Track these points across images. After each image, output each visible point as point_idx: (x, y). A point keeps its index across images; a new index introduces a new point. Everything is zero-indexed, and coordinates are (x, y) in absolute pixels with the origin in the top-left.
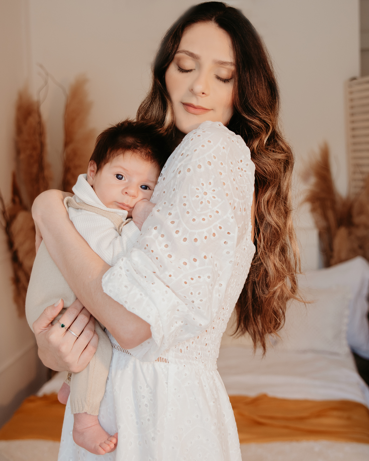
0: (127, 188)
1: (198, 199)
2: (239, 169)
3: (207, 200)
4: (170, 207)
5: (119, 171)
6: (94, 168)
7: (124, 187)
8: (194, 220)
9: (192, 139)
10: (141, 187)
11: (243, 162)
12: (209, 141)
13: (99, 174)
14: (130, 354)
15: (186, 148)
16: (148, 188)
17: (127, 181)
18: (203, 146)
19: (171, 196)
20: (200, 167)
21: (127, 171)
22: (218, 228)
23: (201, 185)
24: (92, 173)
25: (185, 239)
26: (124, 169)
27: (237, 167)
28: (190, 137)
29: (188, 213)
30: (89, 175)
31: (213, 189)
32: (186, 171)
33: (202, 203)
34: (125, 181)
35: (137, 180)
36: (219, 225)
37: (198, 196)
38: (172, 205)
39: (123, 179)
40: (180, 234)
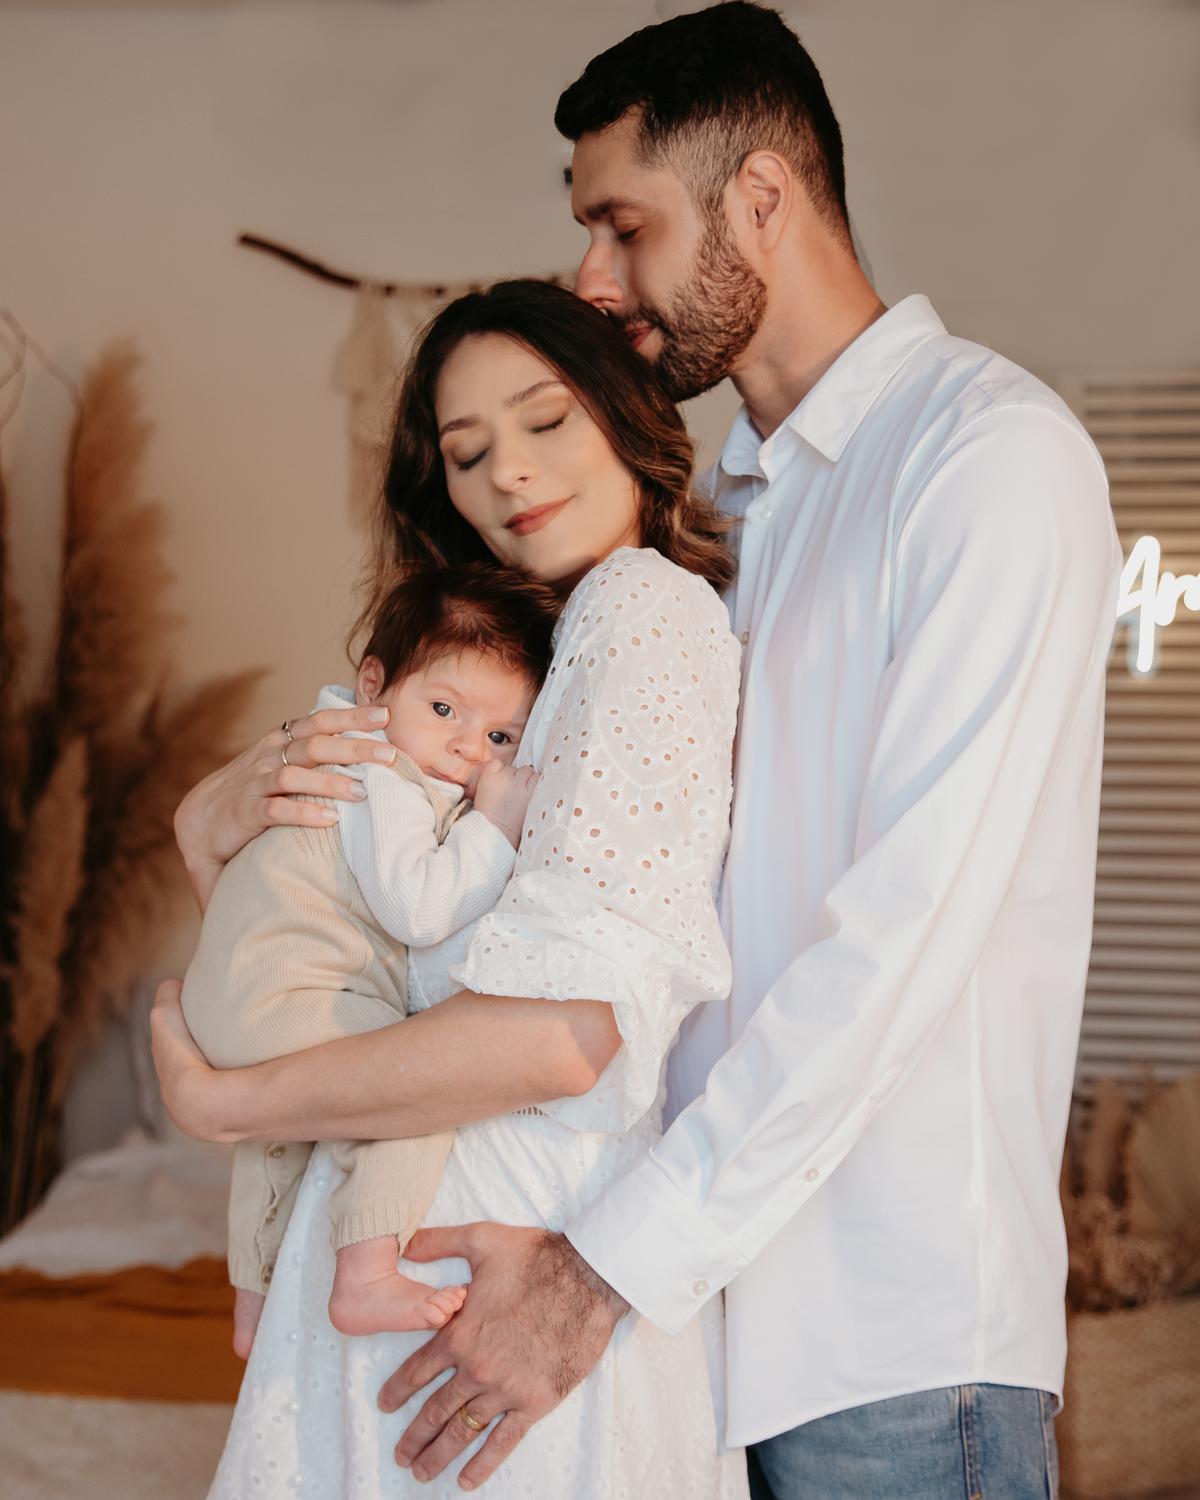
0: (460, 739)
1: (646, 712)
2: (711, 647)
3: (666, 714)
4: (581, 738)
5: (441, 695)
6: (377, 675)
7: (452, 736)
8: (647, 761)
9: (605, 582)
10: (490, 735)
11: (715, 634)
12: (646, 585)
13: (389, 693)
14: (541, 1113)
15: (592, 603)
16: (505, 740)
17: (459, 721)
18: (634, 596)
19: (579, 719)
20: (636, 642)
21: (464, 697)
22: (691, 776)
23: (648, 682)
24: (370, 686)
25: (634, 810)
26: (456, 693)
27: (708, 644)
28: (597, 578)
29: (630, 747)
30: (361, 690)
31: (674, 689)
32: (606, 655)
33: (657, 719)
34: (454, 721)
35: (480, 723)
36: (692, 771)
37: (645, 707)
38: (584, 734)
39: (451, 713)
40: (620, 797)
